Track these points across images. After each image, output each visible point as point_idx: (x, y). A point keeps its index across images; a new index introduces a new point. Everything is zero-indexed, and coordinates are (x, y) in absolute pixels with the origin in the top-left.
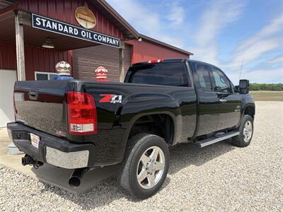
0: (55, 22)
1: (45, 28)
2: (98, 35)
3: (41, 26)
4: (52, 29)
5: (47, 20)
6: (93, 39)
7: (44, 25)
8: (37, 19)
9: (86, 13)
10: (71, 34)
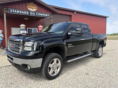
0: (18, 10)
1: (14, 13)
2: (38, 13)
3: (12, 12)
4: (17, 13)
5: (15, 10)
6: (36, 15)
7: (13, 12)
8: (11, 10)
9: (32, 5)
10: (25, 14)
